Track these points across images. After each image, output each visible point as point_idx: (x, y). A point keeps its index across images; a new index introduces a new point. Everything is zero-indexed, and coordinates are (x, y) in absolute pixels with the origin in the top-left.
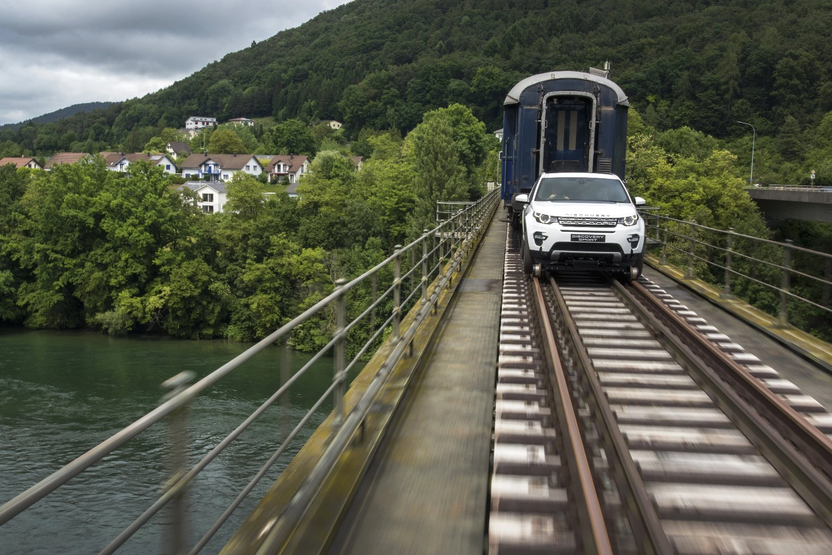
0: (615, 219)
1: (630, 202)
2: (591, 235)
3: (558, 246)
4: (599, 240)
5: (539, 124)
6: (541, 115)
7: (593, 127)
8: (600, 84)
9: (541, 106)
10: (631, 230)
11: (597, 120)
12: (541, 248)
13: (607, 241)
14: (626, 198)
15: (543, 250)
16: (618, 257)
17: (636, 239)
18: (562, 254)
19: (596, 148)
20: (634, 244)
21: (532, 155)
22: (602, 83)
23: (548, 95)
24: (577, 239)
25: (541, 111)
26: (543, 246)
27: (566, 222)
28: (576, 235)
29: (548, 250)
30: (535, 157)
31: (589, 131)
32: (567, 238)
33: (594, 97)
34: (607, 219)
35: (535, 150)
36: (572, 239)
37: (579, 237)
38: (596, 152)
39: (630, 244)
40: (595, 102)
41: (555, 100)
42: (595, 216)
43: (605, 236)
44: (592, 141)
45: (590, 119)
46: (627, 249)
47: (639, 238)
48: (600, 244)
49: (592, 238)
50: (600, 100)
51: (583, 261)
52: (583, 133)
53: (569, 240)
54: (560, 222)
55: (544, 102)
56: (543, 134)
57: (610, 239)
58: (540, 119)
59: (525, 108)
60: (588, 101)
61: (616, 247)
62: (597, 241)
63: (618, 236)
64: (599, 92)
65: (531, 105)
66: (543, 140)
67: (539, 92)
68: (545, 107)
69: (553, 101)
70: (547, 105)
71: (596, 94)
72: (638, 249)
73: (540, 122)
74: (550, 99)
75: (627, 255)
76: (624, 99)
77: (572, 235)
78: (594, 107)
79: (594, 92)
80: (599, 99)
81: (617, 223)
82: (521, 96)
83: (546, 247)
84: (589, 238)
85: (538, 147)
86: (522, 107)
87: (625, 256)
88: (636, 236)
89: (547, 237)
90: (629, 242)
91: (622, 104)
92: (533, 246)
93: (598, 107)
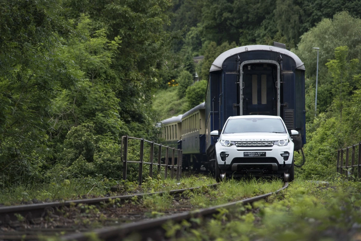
0: (272, 141)
1: (286, 133)
2: (256, 152)
3: (236, 160)
4: (262, 155)
5: (238, 85)
6: (239, 78)
7: (279, 86)
8: (282, 54)
9: (239, 71)
10: (284, 149)
11: (281, 81)
12: (225, 162)
13: (267, 156)
14: (284, 130)
15: (226, 164)
16: (275, 166)
17: (288, 155)
18: (238, 165)
19: (282, 102)
20: (286, 158)
21: (234, 109)
22: (283, 53)
23: (243, 63)
24: (248, 155)
25: (239, 76)
26: (226, 161)
27: (240, 144)
28: (247, 152)
29: (230, 163)
30: (236, 110)
31: (276, 89)
32: (241, 155)
33: (278, 64)
34: (267, 141)
35: (236, 105)
36: (244, 155)
37: (249, 154)
38: (282, 104)
39: (283, 158)
40: (279, 67)
41: (249, 67)
42: (259, 140)
43: (265, 152)
44: (279, 97)
45: (276, 80)
46: (281, 161)
47: (289, 154)
48: (263, 158)
49: (257, 154)
50: (283, 65)
51: (252, 170)
52: (272, 90)
53: (242, 156)
54: (237, 145)
55: (241, 68)
56: (241, 92)
57: (269, 154)
58: (239, 81)
59: (226, 73)
60: (274, 67)
61: (274, 160)
62: (260, 156)
63: (275, 152)
64: (281, 60)
65: (231, 71)
66: (241, 97)
67: (236, 61)
68: (241, 72)
69: (247, 68)
70: (243, 71)
71: (279, 61)
72: (289, 162)
73: (239, 84)
74: (245, 66)
75: (281, 165)
76: (301, 65)
77: (244, 152)
78: (279, 71)
79: (278, 60)
80: (281, 65)
81: (274, 144)
82: (223, 65)
83: (228, 161)
84: (255, 154)
85: (238, 102)
86: (225, 73)
87: (280, 165)
88: (287, 152)
89: (228, 155)
90: (282, 156)
91: (299, 68)
92: (220, 162)
93: (281, 71)
